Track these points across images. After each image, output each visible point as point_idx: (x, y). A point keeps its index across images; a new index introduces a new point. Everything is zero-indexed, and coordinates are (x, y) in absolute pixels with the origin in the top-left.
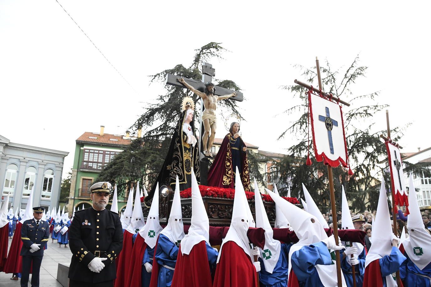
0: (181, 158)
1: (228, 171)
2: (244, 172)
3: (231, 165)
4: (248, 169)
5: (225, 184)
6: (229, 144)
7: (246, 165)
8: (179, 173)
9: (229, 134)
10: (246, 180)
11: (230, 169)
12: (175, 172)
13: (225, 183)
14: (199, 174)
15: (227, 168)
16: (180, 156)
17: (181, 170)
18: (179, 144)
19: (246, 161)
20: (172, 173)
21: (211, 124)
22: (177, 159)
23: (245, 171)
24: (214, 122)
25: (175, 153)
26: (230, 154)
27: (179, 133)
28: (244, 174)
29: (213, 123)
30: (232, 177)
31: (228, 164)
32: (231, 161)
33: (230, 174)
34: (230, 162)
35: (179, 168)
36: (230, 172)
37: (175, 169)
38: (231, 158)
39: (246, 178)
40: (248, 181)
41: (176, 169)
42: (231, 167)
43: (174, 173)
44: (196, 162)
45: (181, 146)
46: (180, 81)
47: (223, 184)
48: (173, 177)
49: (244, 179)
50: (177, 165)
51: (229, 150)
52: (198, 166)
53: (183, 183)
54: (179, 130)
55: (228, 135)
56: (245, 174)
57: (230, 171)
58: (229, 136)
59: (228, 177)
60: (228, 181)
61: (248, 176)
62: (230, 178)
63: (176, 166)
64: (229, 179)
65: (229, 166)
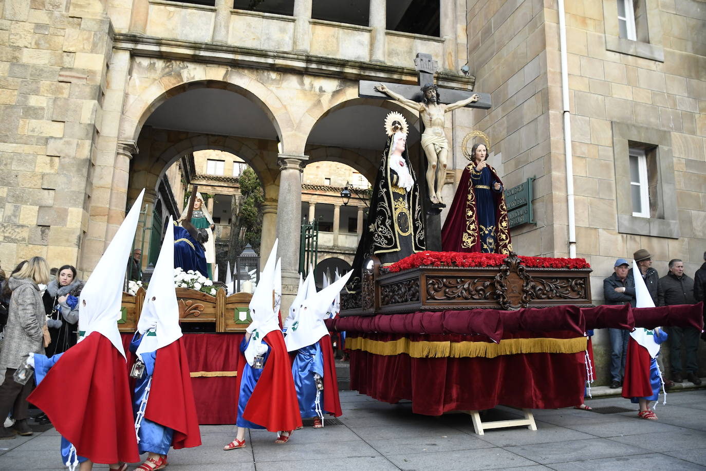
0: (389, 211)
1: (470, 225)
2: (499, 225)
3: (474, 216)
4: (507, 219)
5: (465, 246)
6: (470, 180)
7: (502, 213)
8: (386, 235)
9: (470, 165)
10: (504, 238)
11: (474, 222)
12: (380, 234)
13: (465, 244)
14: (421, 235)
15: (468, 221)
16: (388, 208)
17: (389, 230)
18: (385, 190)
19: (502, 206)
20: (376, 235)
21: (438, 151)
22: (382, 213)
23: (501, 222)
24: (442, 148)
25: (380, 204)
26: (472, 196)
27: (384, 172)
28: (500, 227)
29: (440, 149)
30: (476, 234)
31: (470, 213)
32: (475, 209)
33: (473, 230)
34: (473, 211)
35: (387, 228)
36: (472, 227)
37: (380, 229)
38: (474, 203)
39: (504, 233)
40: (507, 238)
41: (382, 228)
42: (474, 218)
43: (378, 235)
44: (416, 215)
45: (388, 193)
46: (381, 90)
47: (463, 247)
48: (377, 242)
49: (500, 235)
50: (383, 223)
51: (471, 191)
52: (420, 222)
53: (395, 250)
54: (384, 168)
55: (469, 167)
56: (502, 227)
57: (473, 224)
58: (471, 167)
59: (469, 234)
60: (470, 241)
61: (506, 231)
62: (473, 236)
63: (381, 224)
64: (472, 238)
65: (471, 216)
